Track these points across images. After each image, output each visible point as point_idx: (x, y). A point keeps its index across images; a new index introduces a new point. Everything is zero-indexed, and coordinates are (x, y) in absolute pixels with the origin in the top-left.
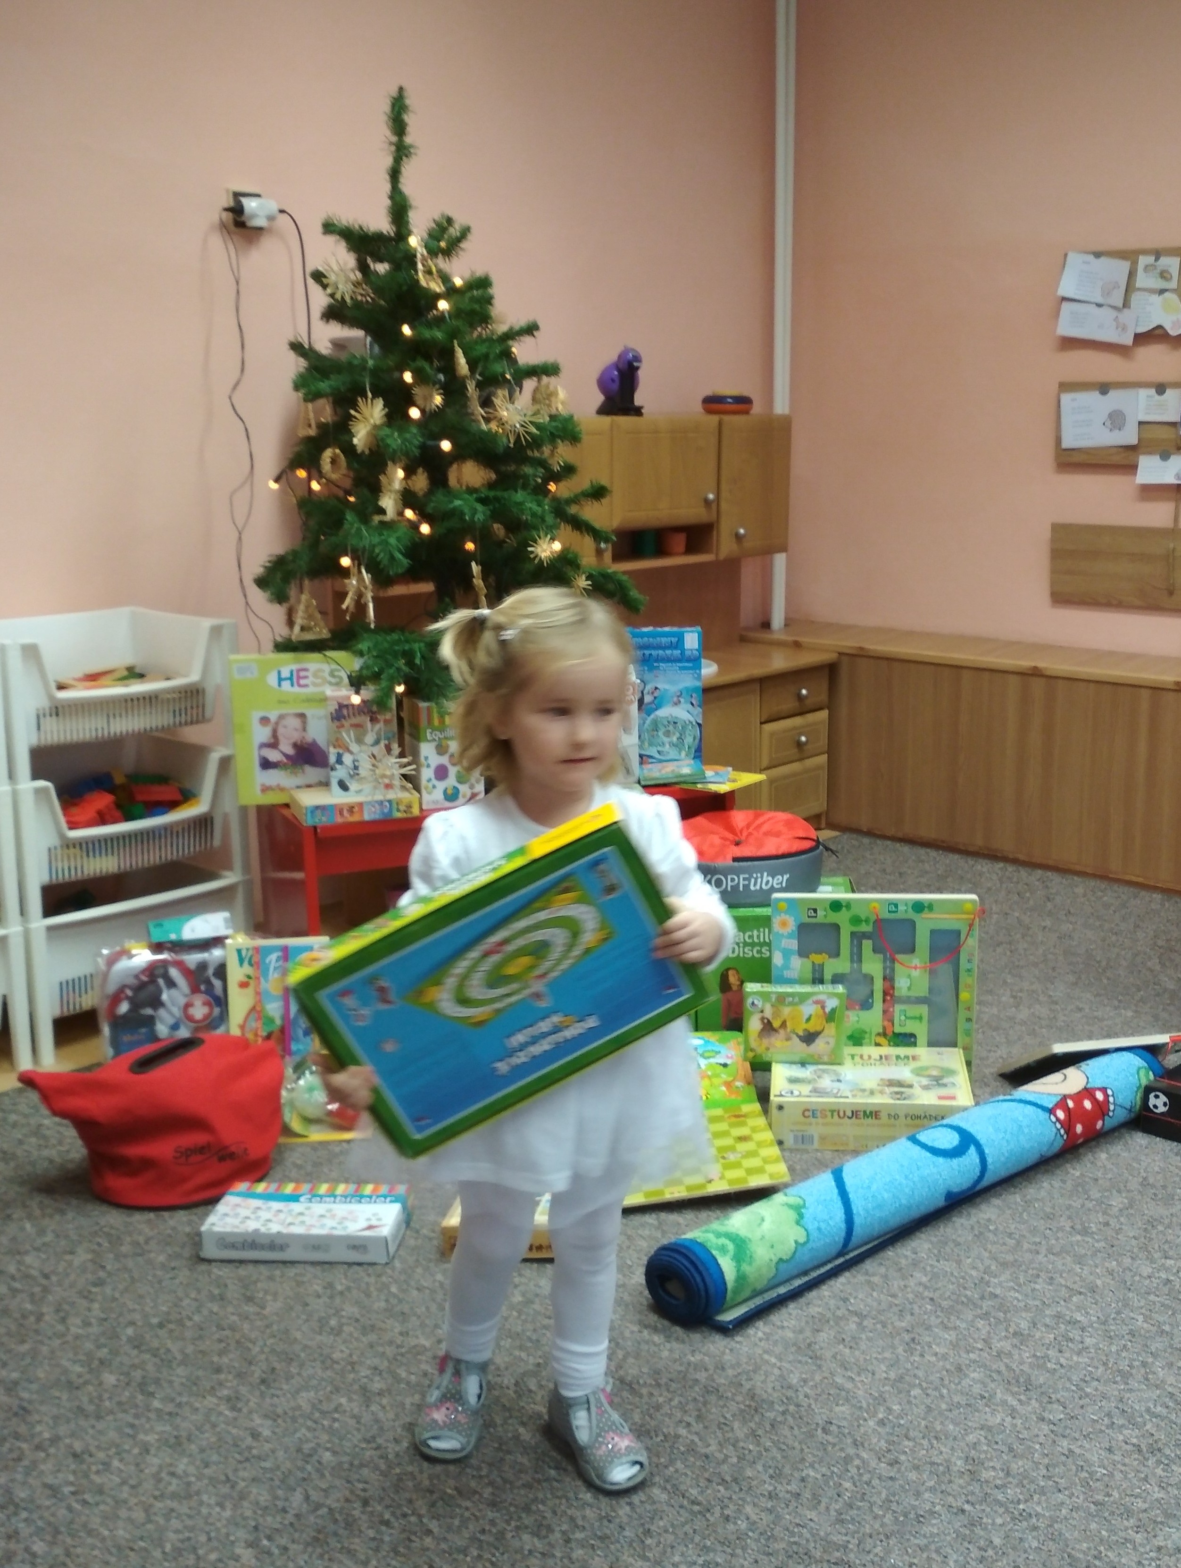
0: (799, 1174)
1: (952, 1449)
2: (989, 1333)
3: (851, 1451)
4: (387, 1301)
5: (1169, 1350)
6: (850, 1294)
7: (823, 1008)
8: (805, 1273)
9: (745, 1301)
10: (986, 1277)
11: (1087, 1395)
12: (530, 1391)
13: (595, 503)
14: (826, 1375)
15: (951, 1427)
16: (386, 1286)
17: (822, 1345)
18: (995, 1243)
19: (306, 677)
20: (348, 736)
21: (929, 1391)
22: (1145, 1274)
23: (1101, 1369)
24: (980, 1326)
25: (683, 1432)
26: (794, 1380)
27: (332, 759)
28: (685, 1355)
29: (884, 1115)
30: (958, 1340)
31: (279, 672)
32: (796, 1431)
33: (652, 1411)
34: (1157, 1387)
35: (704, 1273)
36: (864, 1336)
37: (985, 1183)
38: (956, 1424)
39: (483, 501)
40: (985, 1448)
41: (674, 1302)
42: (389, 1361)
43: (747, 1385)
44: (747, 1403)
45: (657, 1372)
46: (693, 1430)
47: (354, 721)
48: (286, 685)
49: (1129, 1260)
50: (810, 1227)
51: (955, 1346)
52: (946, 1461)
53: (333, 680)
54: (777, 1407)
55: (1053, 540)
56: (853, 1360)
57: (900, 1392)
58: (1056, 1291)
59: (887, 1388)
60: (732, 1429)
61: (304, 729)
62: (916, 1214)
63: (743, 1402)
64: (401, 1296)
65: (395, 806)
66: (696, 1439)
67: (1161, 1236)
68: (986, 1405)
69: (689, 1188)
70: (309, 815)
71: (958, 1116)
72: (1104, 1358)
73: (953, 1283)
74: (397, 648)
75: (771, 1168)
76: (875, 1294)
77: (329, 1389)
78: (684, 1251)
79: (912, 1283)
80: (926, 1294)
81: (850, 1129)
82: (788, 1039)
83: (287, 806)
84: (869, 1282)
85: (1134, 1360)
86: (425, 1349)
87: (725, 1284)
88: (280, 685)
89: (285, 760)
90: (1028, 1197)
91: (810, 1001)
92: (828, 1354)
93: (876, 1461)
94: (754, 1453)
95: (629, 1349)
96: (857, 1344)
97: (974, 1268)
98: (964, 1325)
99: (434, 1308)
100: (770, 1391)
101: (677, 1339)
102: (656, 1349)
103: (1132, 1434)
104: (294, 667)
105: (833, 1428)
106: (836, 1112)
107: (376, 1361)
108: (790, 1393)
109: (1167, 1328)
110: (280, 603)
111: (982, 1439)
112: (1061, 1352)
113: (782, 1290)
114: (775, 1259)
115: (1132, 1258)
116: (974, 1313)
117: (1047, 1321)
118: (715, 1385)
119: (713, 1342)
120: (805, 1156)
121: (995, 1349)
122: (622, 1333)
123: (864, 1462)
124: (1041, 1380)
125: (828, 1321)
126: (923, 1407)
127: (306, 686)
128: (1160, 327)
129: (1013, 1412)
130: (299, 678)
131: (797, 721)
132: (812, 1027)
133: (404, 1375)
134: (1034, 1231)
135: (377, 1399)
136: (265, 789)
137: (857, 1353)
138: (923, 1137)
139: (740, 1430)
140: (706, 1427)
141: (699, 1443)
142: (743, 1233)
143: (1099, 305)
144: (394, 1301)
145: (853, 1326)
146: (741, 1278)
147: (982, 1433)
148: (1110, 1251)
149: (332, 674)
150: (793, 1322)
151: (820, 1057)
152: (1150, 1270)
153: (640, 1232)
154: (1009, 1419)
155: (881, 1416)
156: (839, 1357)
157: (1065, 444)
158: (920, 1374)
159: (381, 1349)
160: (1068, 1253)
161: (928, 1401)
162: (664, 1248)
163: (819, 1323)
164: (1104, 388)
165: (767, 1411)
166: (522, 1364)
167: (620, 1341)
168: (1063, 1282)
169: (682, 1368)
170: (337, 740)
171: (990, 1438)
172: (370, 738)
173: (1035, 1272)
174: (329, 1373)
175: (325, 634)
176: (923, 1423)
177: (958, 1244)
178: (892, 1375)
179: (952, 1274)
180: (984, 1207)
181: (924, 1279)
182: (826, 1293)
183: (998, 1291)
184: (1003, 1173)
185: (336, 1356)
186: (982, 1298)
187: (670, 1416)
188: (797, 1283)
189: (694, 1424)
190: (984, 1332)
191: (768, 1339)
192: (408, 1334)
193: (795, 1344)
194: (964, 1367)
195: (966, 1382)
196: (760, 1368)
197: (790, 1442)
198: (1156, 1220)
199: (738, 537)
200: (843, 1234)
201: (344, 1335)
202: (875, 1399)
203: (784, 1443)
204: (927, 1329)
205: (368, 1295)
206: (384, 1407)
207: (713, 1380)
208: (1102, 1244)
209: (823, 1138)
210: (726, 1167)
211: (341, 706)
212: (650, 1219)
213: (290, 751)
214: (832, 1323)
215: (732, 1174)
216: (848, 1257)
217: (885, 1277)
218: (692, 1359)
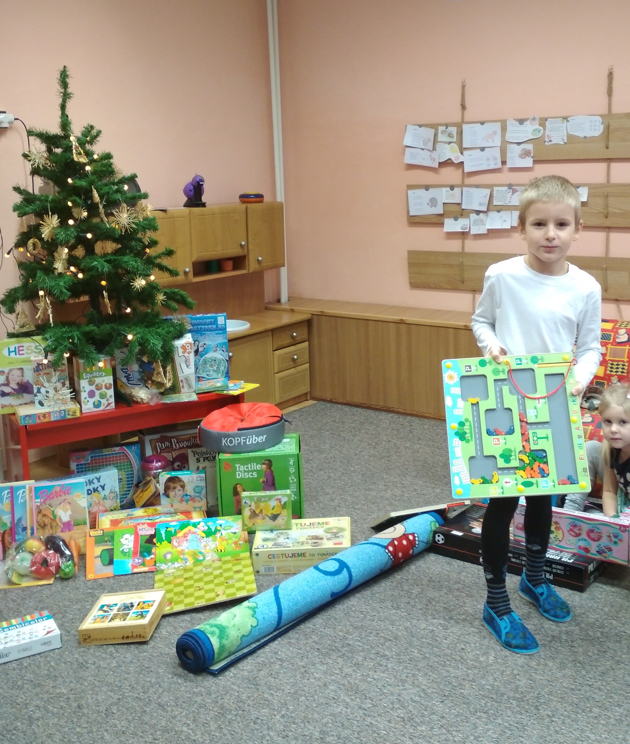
0: (261, 589)
1: (315, 727)
2: (343, 665)
3: (266, 732)
4: (48, 670)
5: (427, 667)
6: (279, 650)
7: (280, 502)
8: (258, 640)
9: (226, 658)
10: (347, 635)
11: (384, 693)
12: (113, 713)
13: (169, 258)
14: (260, 693)
15: (316, 716)
16: (49, 662)
17: (261, 677)
18: (354, 617)
19: (23, 350)
20: (43, 379)
21: (308, 698)
22: (422, 628)
23: (393, 679)
24: (339, 661)
25: (185, 729)
26: (244, 697)
27: (35, 391)
28: (193, 688)
29: (307, 555)
30: (328, 669)
31: (9, 349)
32: (240, 725)
33: (171, 719)
34: (418, 686)
35: (203, 646)
36: (282, 671)
37: (352, 586)
38: (319, 714)
39: (108, 262)
40: (330, 725)
41: (189, 661)
42: (45, 702)
43: (220, 702)
44: (219, 711)
45: (177, 699)
46: (190, 727)
47: (45, 371)
48: (13, 354)
49: (416, 621)
50: (260, 618)
51: (325, 673)
52: (311, 733)
53: (37, 351)
54: (233, 712)
55: (409, 258)
56: (274, 684)
57: (295, 700)
58: (379, 640)
59: (289, 698)
60: (209, 726)
61: (23, 376)
62: (316, 606)
63: (217, 711)
64: (56, 667)
65: (67, 413)
66: (191, 732)
67: (433, 608)
68: (335, 703)
69: (207, 600)
70: (22, 420)
71: (340, 553)
72: (395, 673)
73: (330, 640)
74: (65, 335)
75: (248, 587)
76: (291, 649)
77: (13, 718)
78: (193, 636)
79: (310, 641)
80: (317, 647)
81: (291, 563)
82: (264, 519)
83: (14, 414)
84: (289, 643)
85: (409, 673)
86: (64, 695)
87: (214, 650)
88: (9, 355)
89: (13, 392)
90: (374, 592)
91: (274, 499)
92: (263, 682)
93: (277, 736)
94: (218, 737)
95: (165, 688)
96: (278, 676)
97: (342, 631)
98: (331, 662)
99: (71, 672)
100: (231, 704)
101: (190, 680)
102: (178, 686)
103: (401, 712)
104: (17, 346)
105: (259, 721)
106: (285, 555)
107: (39, 702)
108: (241, 704)
109: (427, 655)
110: (10, 313)
111: (330, 721)
112: (375, 672)
113: (245, 651)
114: (240, 636)
115: (418, 620)
116: (337, 655)
117: (372, 656)
118: (204, 703)
119: (208, 681)
120: (270, 578)
121: (344, 673)
122: (163, 679)
123: (270, 737)
124: (364, 687)
125: (266, 665)
126: (304, 706)
127: (24, 354)
128: (450, 159)
129: (347, 705)
130: (19, 351)
131: (292, 348)
132: (275, 512)
133: (51, 708)
134: (374, 609)
135: (36, 722)
136: (3, 407)
137: (277, 680)
138: (321, 566)
139: (213, 726)
140: (197, 726)
141: (192, 734)
142: (224, 624)
143: (422, 149)
144: (52, 670)
145: (278, 666)
146: (222, 647)
147: (330, 717)
148: (408, 617)
149: (36, 348)
150: (249, 667)
151: (280, 526)
152: (425, 625)
153: (181, 625)
154: (344, 709)
155: (283, 713)
156: (268, 683)
157: (411, 214)
158: (306, 689)
159: (41, 696)
160: (388, 619)
161: (307, 703)
162: (184, 635)
163: (261, 667)
164: (427, 188)
165: (228, 715)
166: (111, 699)
167: (162, 684)
168: (383, 635)
169: (190, 696)
170: (37, 381)
171: (334, 720)
172: (54, 379)
173: (370, 631)
174: (14, 710)
175: (33, 328)
176: (303, 715)
177: (336, 619)
178: (292, 691)
179: (330, 635)
180: (351, 598)
181: (316, 639)
182: (268, 650)
183: (351, 643)
184: (362, 581)
185: (19, 700)
186: (343, 647)
187: (179, 721)
188: (254, 646)
189: (191, 724)
190: (340, 665)
191: (235, 677)
192: (56, 686)
193: (248, 678)
194: (327, 684)
195: (328, 691)
196: (227, 692)
197: (237, 730)
198: (432, 599)
199: (258, 260)
200: (276, 619)
201: (24, 690)
202: (283, 704)
203: (234, 731)
204: (313, 665)
205: (39, 667)
206: (38, 726)
207: (204, 701)
208: (405, 614)
209: (279, 568)
210: (227, 588)
211: (39, 364)
212: (187, 617)
213: (16, 387)
214: (267, 666)
215: (229, 591)
216: (280, 630)
217: (298, 639)
218: (196, 690)
